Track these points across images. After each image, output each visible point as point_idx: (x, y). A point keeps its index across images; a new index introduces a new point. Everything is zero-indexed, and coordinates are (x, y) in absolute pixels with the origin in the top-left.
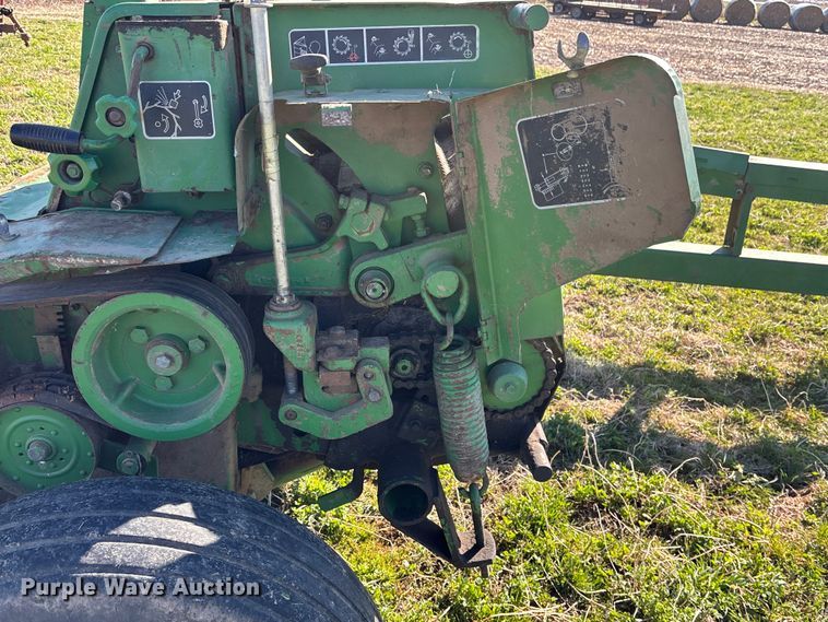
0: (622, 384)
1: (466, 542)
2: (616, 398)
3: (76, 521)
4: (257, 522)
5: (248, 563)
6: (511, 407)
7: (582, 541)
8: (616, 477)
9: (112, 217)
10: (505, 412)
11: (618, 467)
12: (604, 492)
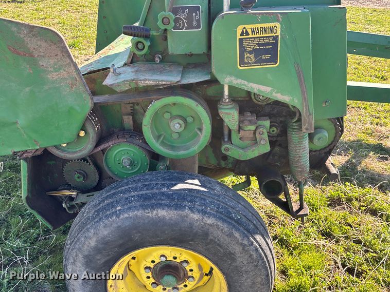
0: (348, 149)
1: (295, 207)
2: (345, 155)
3: (156, 184)
4: (224, 189)
5: (223, 203)
6: (319, 149)
7: (336, 215)
8: (348, 189)
9: (155, 66)
10: (316, 151)
11: (349, 184)
12: (343, 195)
